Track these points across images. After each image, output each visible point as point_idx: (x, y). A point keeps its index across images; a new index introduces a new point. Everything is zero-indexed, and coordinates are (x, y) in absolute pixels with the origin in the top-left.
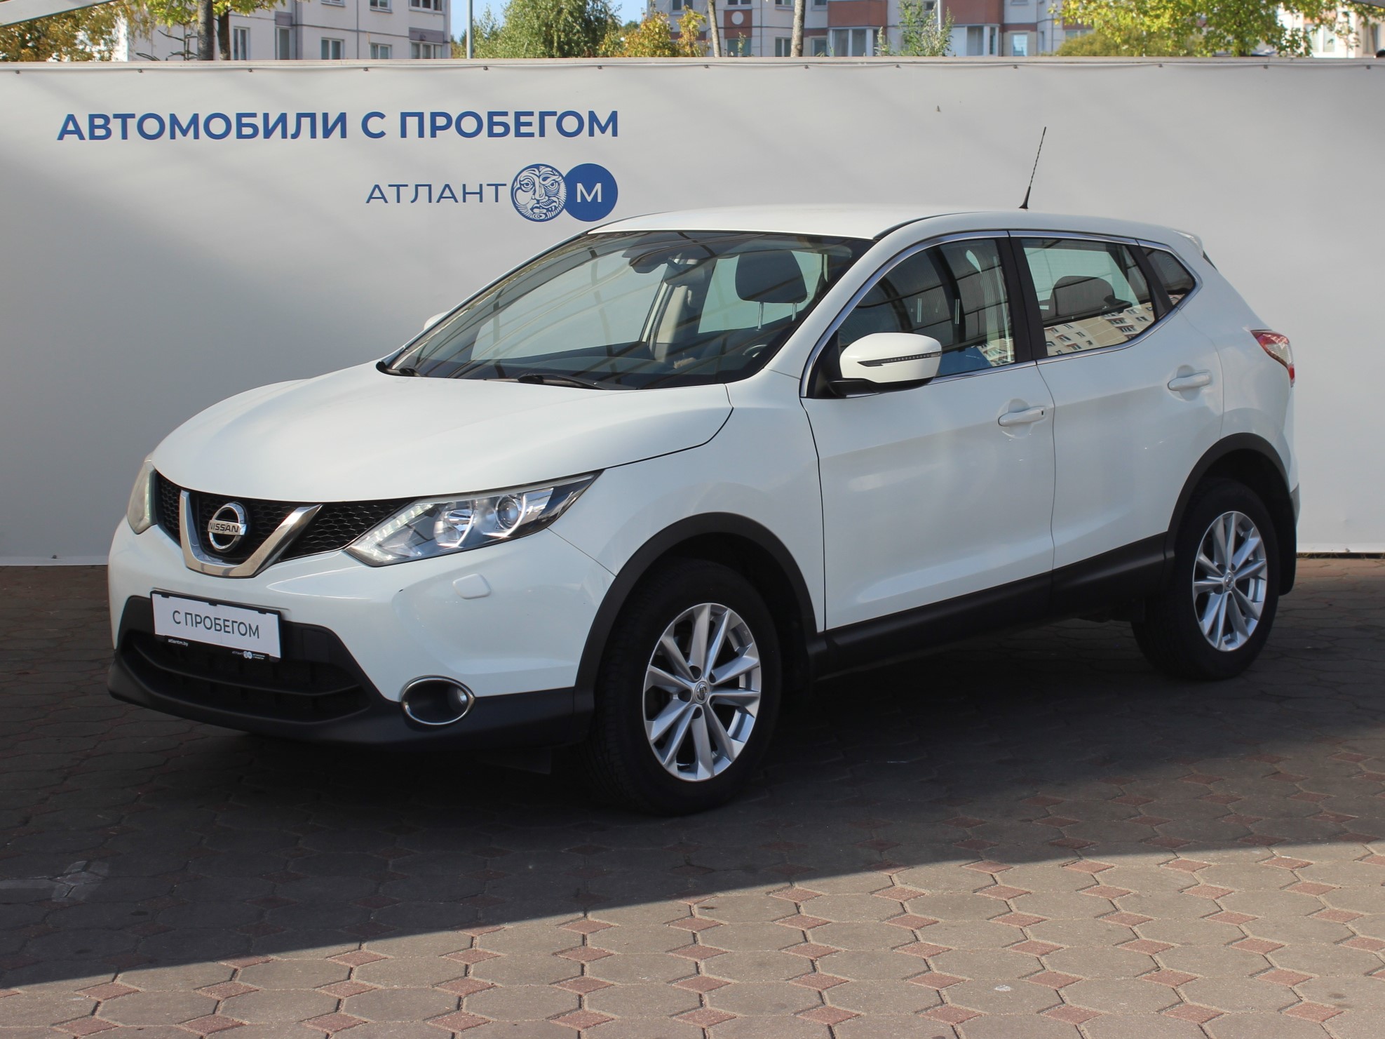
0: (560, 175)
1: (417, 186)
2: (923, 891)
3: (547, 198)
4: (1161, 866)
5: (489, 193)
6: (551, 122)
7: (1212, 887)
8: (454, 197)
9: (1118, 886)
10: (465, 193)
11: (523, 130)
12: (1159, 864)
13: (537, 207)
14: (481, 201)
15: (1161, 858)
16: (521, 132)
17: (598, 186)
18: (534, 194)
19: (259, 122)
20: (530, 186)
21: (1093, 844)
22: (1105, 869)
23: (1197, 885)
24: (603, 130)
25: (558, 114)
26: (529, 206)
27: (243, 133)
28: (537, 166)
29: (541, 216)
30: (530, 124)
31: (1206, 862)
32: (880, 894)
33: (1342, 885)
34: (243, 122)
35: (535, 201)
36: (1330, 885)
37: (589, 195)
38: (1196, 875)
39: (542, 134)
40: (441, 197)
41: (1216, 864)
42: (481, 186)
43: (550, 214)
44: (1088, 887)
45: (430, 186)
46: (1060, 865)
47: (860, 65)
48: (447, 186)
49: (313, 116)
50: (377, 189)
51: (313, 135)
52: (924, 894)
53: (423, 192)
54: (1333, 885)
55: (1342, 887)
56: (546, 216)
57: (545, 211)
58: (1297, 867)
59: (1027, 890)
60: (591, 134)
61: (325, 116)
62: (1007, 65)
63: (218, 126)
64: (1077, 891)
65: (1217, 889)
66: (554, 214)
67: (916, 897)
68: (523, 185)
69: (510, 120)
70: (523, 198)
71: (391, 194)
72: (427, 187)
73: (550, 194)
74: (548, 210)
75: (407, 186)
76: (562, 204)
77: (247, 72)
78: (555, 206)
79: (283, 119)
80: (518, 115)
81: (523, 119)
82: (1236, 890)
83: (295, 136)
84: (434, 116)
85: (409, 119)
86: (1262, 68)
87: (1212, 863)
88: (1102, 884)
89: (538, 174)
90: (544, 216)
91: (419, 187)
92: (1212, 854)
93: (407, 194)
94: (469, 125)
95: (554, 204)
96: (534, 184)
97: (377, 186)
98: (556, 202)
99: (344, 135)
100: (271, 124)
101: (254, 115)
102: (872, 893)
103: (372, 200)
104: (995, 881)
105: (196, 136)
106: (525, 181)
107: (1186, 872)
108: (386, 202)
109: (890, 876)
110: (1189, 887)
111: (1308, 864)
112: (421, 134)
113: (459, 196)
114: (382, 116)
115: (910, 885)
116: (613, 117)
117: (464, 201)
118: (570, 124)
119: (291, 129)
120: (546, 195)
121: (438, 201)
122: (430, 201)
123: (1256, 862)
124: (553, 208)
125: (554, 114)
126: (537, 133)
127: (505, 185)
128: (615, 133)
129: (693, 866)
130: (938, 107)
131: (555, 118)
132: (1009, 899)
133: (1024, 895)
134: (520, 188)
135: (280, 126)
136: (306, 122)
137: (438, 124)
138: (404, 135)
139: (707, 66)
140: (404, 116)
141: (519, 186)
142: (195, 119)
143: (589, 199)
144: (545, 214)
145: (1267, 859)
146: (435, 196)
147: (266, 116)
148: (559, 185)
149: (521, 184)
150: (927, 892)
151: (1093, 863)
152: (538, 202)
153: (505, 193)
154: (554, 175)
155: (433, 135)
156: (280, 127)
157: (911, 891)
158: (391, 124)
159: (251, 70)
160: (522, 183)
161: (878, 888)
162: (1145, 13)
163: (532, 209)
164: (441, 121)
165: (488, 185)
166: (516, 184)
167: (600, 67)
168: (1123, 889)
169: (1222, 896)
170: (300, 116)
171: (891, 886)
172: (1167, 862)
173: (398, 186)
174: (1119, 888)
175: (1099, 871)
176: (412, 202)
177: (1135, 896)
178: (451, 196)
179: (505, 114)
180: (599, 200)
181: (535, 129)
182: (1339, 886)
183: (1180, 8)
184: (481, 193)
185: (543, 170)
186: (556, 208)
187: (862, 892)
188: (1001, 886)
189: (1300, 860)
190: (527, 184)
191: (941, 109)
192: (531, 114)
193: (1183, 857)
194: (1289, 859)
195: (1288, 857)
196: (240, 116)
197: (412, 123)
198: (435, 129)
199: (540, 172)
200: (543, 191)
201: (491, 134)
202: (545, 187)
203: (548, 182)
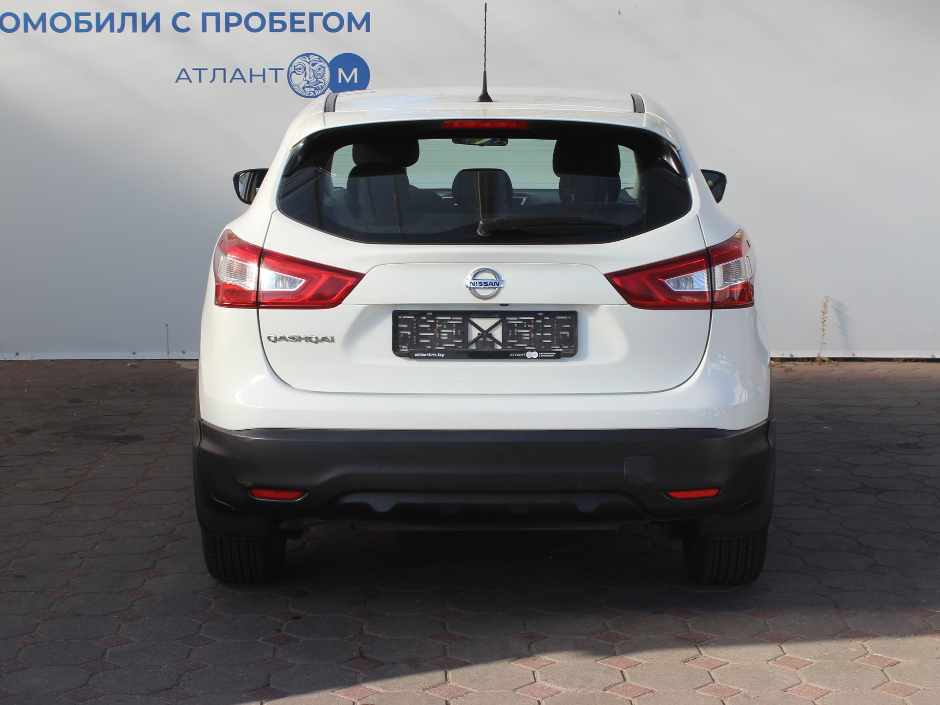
0: (326, 62)
1: (214, 70)
2: (559, 688)
3: (315, 79)
4: (770, 662)
5: (270, 75)
6: (318, 20)
7: (812, 687)
8: (243, 78)
9: (731, 685)
10: (251, 76)
11: (297, 26)
12: (768, 661)
13: (307, 87)
14: (264, 81)
16: (296, 28)
17: (355, 71)
18: (305, 76)
19: (92, 19)
20: (302, 70)
21: (712, 638)
22: (721, 666)
23: (799, 684)
24: (359, 27)
25: (324, 15)
26: (302, 86)
27: (80, 28)
28: (308, 55)
29: (310, 94)
30: (302, 22)
31: (808, 659)
32: (522, 692)
33: (926, 686)
34: (80, 20)
35: (306, 82)
36: (915, 686)
37: (348, 78)
39: (312, 30)
40: (233, 78)
41: (817, 661)
42: (264, 70)
43: (317, 93)
44: (704, 686)
45: (224, 70)
46: (682, 661)
48: (238, 70)
50: (183, 72)
51: (135, 30)
52: (560, 692)
53: (219, 74)
54: (918, 686)
55: (927, 688)
56: (315, 93)
57: (313, 90)
58: (887, 666)
59: (651, 688)
60: (350, 30)
61: (144, 15)
63: (61, 23)
64: (694, 689)
65: (816, 688)
66: (320, 92)
67: (554, 695)
68: (297, 69)
69: (287, 19)
70: (297, 79)
71: (194, 75)
72: (223, 71)
73: (317, 76)
74: (316, 89)
75: (206, 69)
76: (327, 84)
78: (321, 86)
79: (111, 17)
80: (293, 15)
81: (297, 18)
82: (834, 690)
83: (120, 30)
84: (228, 15)
85: (208, 17)
87: (814, 661)
88: (717, 682)
89: (308, 61)
90: (312, 94)
91: (216, 71)
93: (207, 76)
94: (255, 22)
95: (321, 84)
96: (305, 69)
97: (184, 70)
98: (322, 83)
99: (158, 29)
100: (102, 21)
101: (89, 14)
102: (515, 690)
103: (180, 80)
104: (624, 678)
105: (44, 30)
106: (299, 67)
107: (790, 669)
108: (191, 82)
109: (533, 672)
110: (792, 687)
111: (897, 662)
112: (218, 30)
113: (247, 78)
114: (187, 15)
115: (549, 682)
116: (367, 17)
117: (251, 81)
118: (333, 22)
119: (117, 24)
120: (314, 77)
121: (231, 82)
122: (225, 81)
123: (852, 660)
124: (320, 87)
125: (321, 14)
126: (308, 29)
127: (282, 69)
128: (368, 30)
129: (365, 658)
130: (619, 11)
131: (321, 18)
132: (634, 698)
133: (648, 694)
134: (294, 72)
135: (109, 22)
136: (128, 20)
137: (230, 22)
138: (204, 29)
140: (205, 15)
141: (293, 70)
142: (43, 17)
143: (348, 80)
144: (314, 92)
145: (861, 656)
146: (229, 77)
147: (98, 15)
148: (324, 69)
149: (295, 69)
150: (563, 690)
151: (711, 659)
152: (308, 82)
153: (282, 75)
154: (321, 62)
155: (227, 30)
156: (108, 24)
157: (549, 688)
158: (195, 21)
160: (296, 68)
161: (520, 685)
163: (303, 88)
164: (233, 20)
165: (270, 69)
166: (291, 68)
168: (735, 688)
169: (821, 696)
170: (124, 15)
171: (533, 683)
172: (775, 659)
173: (200, 70)
174: (731, 687)
175: (716, 668)
176: (211, 82)
177: (745, 696)
178: (240, 77)
179: (283, 14)
180: (356, 81)
181: (306, 26)
182: (924, 687)
184: (264, 76)
185: (312, 58)
186: (322, 87)
187: (507, 689)
188: (628, 684)
189: (891, 658)
190: (300, 69)
191: (621, 12)
192: (303, 14)
194: (881, 657)
195: (879, 655)
196: (78, 15)
197: (211, 20)
198: (228, 26)
199: (309, 59)
200: (312, 74)
201: (272, 30)
202: (314, 71)
203: (316, 67)
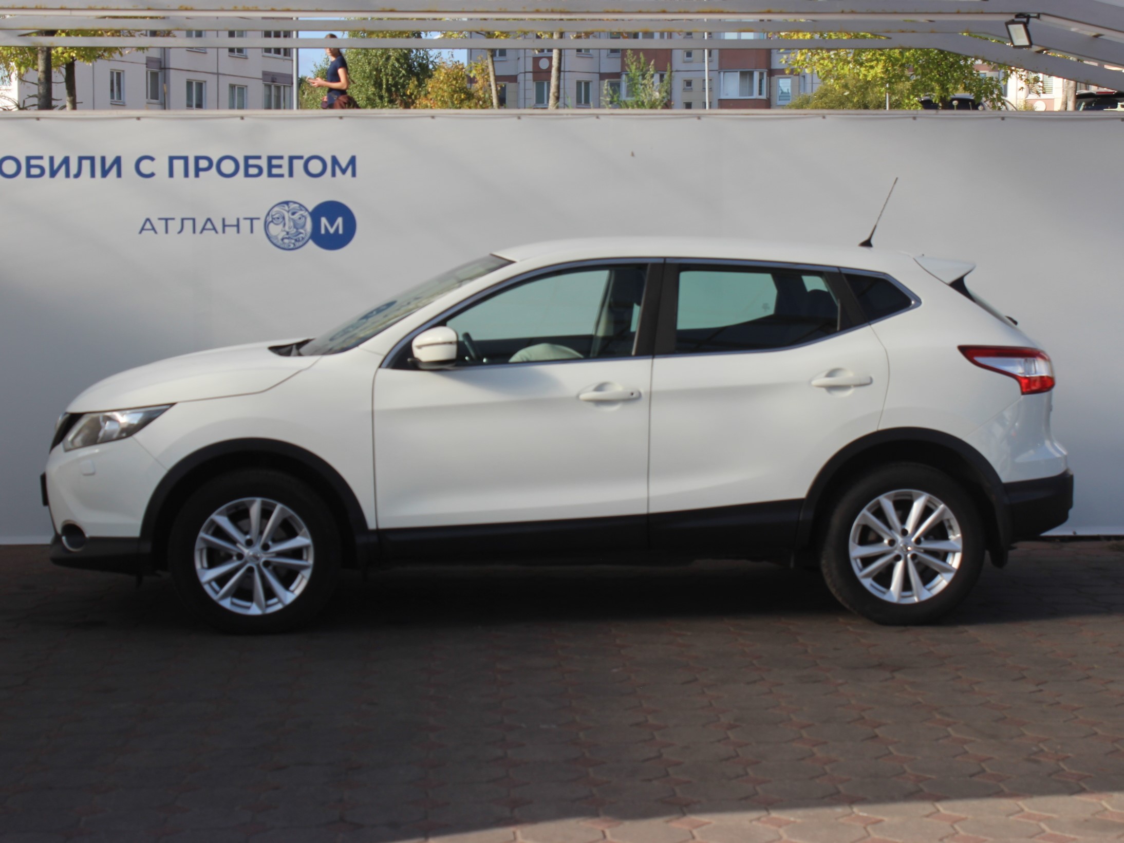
0: (307, 210)
1: (183, 220)
3: (295, 230)
5: (245, 225)
6: (298, 165)
8: (214, 229)
10: (224, 226)
11: (275, 171)
13: (286, 238)
14: (238, 232)
15: (754, 815)
16: (273, 173)
17: (340, 221)
18: (284, 227)
19: (45, 163)
20: (281, 220)
22: (704, 825)
24: (344, 171)
25: (305, 158)
26: (280, 237)
27: (32, 173)
28: (287, 203)
29: (290, 246)
30: (280, 166)
34: (31, 164)
35: (285, 233)
37: (332, 228)
38: (782, 831)
39: (291, 174)
40: (204, 229)
42: (238, 220)
43: (298, 244)
45: (194, 220)
47: (565, 116)
48: (209, 220)
49: (92, 159)
50: (148, 222)
51: (93, 175)
53: (188, 224)
57: (293, 241)
58: (870, 824)
60: (334, 174)
61: (103, 159)
62: (692, 116)
63: (9, 167)
66: (301, 243)
68: (274, 219)
69: (263, 163)
70: (275, 230)
71: (160, 226)
72: (192, 221)
73: (297, 226)
74: (296, 240)
75: (174, 219)
76: (309, 235)
77: (35, 121)
79: (66, 161)
80: (270, 159)
81: (275, 162)
84: (197, 159)
85: (175, 161)
86: (911, 120)
89: (288, 210)
90: (292, 246)
91: (185, 221)
92: (800, 812)
93: (174, 226)
94: (228, 167)
95: (301, 235)
96: (284, 218)
97: (148, 220)
98: (303, 233)
99: (119, 175)
100: (56, 165)
101: (41, 158)
103: (144, 231)
106: (277, 216)
107: (773, 828)
108: (156, 232)
111: (880, 821)
112: (186, 175)
113: (219, 227)
114: (152, 159)
116: (353, 161)
117: (224, 231)
118: (315, 166)
119: (74, 169)
120: (294, 228)
121: (201, 232)
122: (194, 232)
124: (301, 238)
125: (301, 158)
126: (287, 174)
127: (259, 219)
128: (354, 174)
130: (633, 153)
131: (302, 162)
134: (272, 221)
135: (64, 167)
136: (86, 164)
137: (200, 167)
138: (171, 174)
139: (433, 117)
140: (171, 159)
141: (270, 219)
143: (332, 231)
144: (294, 244)
145: (846, 816)
146: (199, 228)
147: (52, 159)
148: (306, 218)
149: (273, 219)
151: (694, 820)
152: (288, 233)
153: (259, 225)
154: (301, 210)
155: (197, 175)
156: (63, 169)
158: (160, 166)
159: (38, 119)
160: (274, 217)
162: (861, 64)
163: (282, 239)
164: (203, 164)
165: (244, 219)
166: (268, 218)
167: (341, 118)
170: (81, 159)
172: (759, 819)
173: (166, 220)
175: (698, 827)
176: (179, 233)
178: (212, 228)
179: (259, 158)
180: (341, 231)
181: (285, 170)
183: (891, 60)
184: (238, 226)
185: (292, 206)
186: (303, 238)
189: (875, 816)
190: (278, 218)
192: (281, 158)
193: (774, 814)
194: (866, 816)
195: (865, 814)
196: (28, 159)
197: (179, 165)
198: (198, 170)
199: (289, 207)
200: (292, 224)
201: (247, 175)
202: (294, 221)
203: (296, 216)
